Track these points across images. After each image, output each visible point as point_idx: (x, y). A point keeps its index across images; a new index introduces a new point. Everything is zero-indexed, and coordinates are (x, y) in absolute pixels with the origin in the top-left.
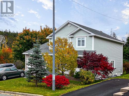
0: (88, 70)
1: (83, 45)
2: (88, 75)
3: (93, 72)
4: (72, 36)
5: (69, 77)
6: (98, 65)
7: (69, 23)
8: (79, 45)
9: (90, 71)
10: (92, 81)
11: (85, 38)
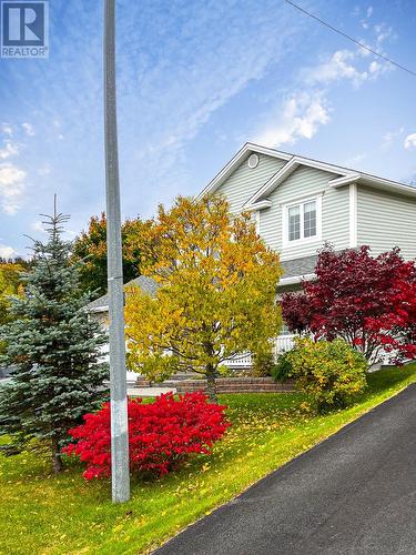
0: (331, 338)
1: (310, 232)
2: (330, 364)
3: (355, 341)
4: (264, 204)
5: (250, 378)
6: (381, 303)
7: (253, 152)
8: (294, 236)
9: (341, 341)
10: (356, 386)
11: (319, 200)
